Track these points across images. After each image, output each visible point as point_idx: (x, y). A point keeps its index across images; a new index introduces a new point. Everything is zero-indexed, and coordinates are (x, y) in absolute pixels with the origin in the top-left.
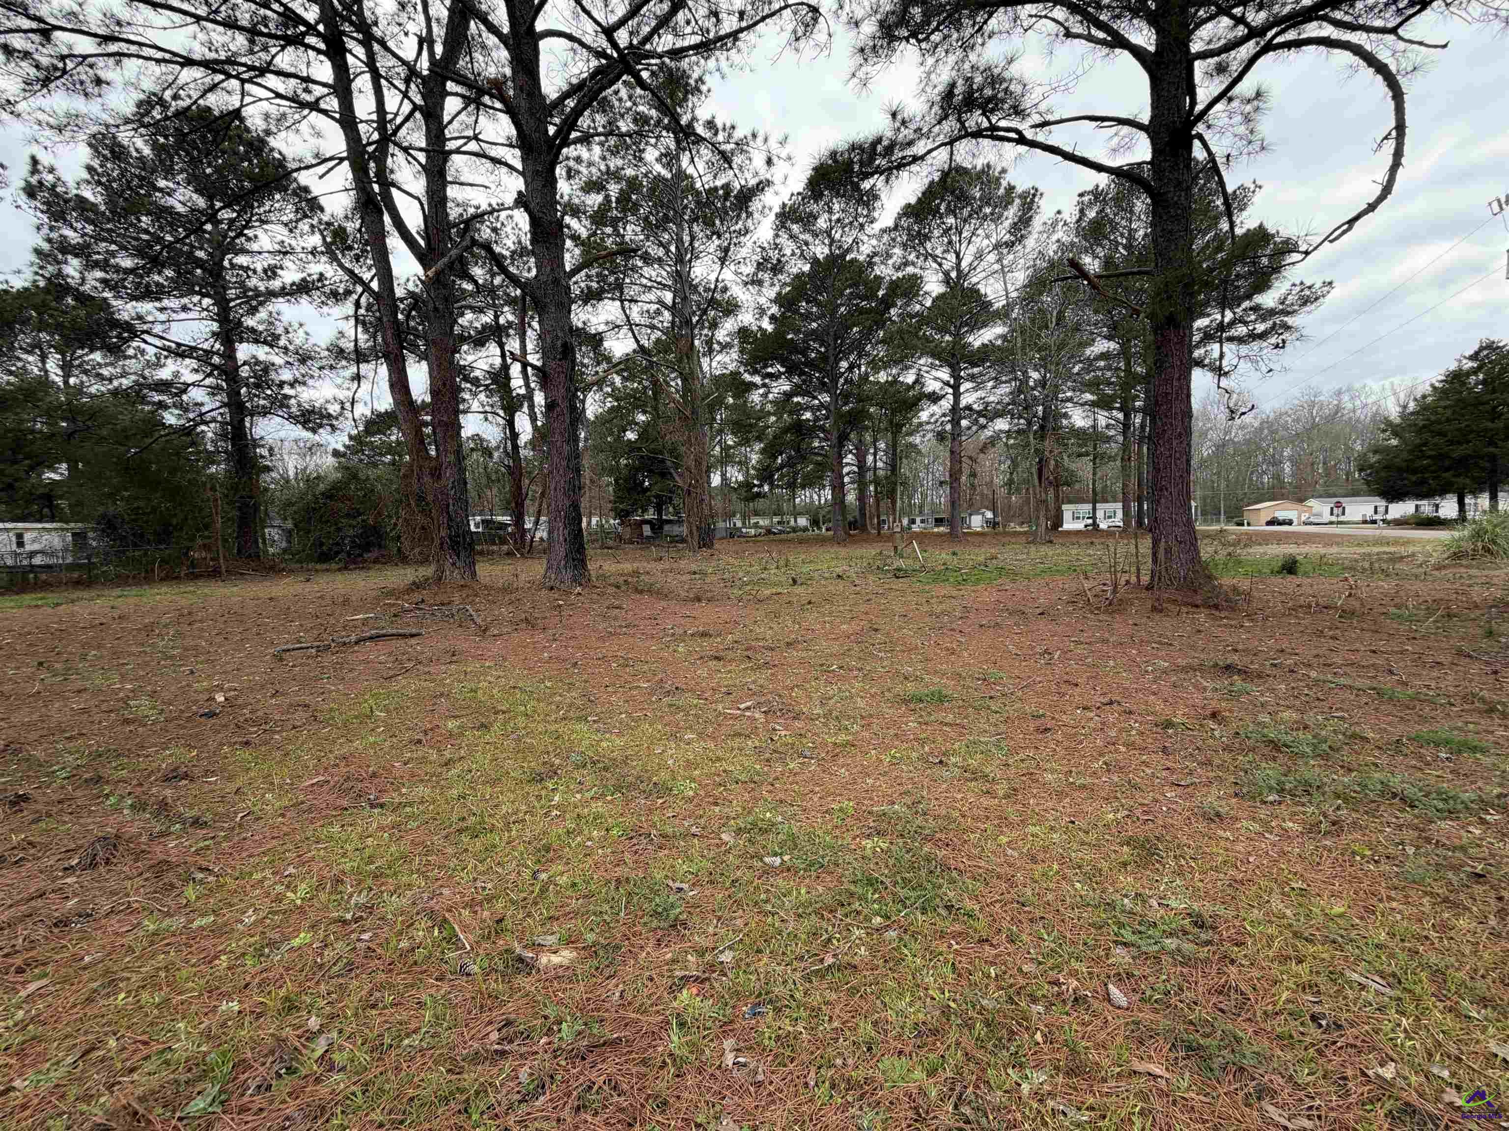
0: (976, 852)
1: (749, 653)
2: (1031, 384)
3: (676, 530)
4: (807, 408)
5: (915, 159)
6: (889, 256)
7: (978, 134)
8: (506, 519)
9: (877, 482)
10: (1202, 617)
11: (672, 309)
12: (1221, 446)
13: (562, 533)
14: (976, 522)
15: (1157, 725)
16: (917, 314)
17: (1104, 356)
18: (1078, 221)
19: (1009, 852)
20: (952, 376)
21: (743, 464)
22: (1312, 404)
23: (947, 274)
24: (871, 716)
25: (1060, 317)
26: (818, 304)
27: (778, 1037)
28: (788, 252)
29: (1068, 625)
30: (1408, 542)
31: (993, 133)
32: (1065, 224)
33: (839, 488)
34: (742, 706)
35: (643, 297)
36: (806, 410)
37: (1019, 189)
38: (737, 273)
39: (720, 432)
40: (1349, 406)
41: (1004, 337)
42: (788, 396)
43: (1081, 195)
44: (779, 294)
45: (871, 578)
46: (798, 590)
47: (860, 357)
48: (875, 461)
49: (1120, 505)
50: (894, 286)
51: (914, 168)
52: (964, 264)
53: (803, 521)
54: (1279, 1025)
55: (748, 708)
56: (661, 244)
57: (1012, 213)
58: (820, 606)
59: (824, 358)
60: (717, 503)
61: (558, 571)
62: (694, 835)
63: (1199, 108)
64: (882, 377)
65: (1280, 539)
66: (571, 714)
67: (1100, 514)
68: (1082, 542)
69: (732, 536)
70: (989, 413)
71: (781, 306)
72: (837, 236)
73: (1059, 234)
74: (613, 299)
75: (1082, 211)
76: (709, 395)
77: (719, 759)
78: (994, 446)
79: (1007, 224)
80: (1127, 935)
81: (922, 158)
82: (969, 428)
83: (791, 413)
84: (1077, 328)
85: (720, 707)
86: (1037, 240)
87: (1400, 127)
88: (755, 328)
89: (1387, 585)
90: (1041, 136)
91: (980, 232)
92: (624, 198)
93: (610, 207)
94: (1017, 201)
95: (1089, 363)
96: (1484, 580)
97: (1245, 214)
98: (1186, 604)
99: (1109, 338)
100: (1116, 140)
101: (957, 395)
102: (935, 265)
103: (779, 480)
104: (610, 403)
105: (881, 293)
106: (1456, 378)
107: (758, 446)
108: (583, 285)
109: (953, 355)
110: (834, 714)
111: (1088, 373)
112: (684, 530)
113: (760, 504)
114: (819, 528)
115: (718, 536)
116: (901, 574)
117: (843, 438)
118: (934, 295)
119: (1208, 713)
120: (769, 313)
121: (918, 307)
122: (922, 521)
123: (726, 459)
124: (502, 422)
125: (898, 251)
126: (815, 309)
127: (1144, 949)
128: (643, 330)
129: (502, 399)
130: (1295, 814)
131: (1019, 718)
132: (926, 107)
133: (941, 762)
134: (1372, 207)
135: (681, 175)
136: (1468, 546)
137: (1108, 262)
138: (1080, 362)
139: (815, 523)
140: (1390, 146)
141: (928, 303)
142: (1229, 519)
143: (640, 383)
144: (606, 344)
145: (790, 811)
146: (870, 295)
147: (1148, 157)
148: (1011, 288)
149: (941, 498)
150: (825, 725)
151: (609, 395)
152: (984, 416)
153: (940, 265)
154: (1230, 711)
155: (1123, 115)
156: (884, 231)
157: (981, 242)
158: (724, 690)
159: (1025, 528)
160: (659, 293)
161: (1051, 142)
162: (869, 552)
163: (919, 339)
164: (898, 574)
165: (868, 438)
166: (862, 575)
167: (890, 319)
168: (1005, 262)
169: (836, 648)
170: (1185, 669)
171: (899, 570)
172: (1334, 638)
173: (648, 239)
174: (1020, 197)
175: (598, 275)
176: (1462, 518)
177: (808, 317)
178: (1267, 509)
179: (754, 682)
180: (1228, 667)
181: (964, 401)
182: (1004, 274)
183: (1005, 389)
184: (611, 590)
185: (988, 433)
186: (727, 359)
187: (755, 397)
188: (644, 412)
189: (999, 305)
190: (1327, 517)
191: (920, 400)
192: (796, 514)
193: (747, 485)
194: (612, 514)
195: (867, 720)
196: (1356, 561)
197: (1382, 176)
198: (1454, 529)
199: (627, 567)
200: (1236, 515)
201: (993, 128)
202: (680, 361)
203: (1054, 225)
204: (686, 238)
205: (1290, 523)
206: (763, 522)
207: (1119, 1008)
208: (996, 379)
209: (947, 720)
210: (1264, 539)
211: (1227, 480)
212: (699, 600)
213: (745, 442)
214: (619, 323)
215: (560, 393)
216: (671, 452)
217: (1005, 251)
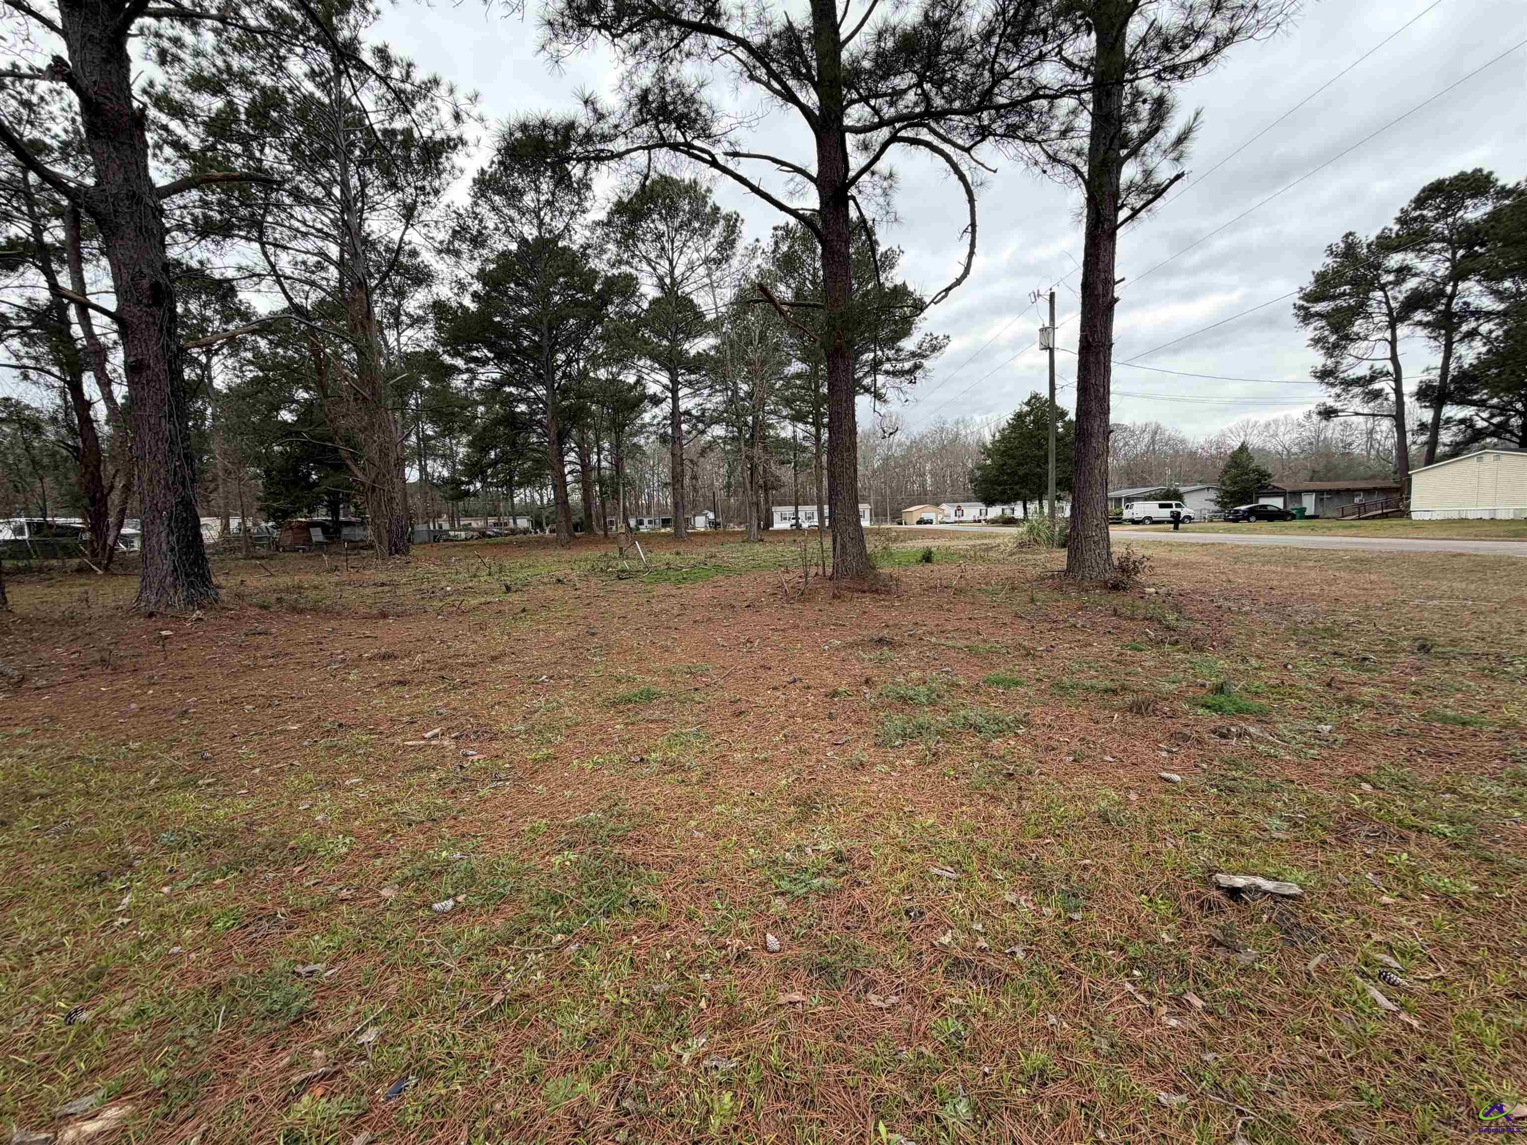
0: (665, 842)
1: (443, 673)
2: (742, 394)
3: (358, 533)
4: (522, 400)
5: (613, 156)
6: (603, 251)
7: (675, 147)
8: (76, 522)
9: (601, 481)
10: (867, 600)
11: (340, 264)
12: (886, 459)
13: (164, 539)
14: (700, 523)
15: (826, 696)
16: (635, 314)
17: (798, 376)
18: (774, 252)
19: (696, 834)
20: (671, 381)
21: (448, 457)
22: (942, 430)
23: (661, 279)
24: (577, 724)
25: (763, 338)
26: (529, 288)
27: (426, 1107)
28: (491, 225)
29: (769, 615)
30: (997, 536)
31: (688, 149)
32: (763, 252)
33: (560, 486)
34: (428, 735)
35: (293, 244)
36: (519, 401)
37: (724, 211)
38: (427, 237)
39: (417, 419)
40: (964, 433)
41: (715, 347)
42: (498, 385)
43: (775, 229)
44: (482, 270)
45: (593, 580)
46: (514, 597)
47: (578, 351)
48: (599, 460)
49: (815, 507)
50: (610, 282)
51: (613, 164)
52: (677, 272)
53: (523, 523)
54: (884, 927)
55: (435, 736)
56: (318, 183)
57: (718, 231)
58: (535, 612)
59: (537, 347)
60: (416, 502)
61: (161, 590)
62: (342, 901)
63: (852, 174)
64: (602, 374)
65: (925, 534)
66: (171, 780)
67: (800, 514)
68: (788, 539)
69: (436, 539)
70: (705, 419)
71: (484, 284)
72: (547, 219)
73: (759, 261)
74: (249, 240)
75: (776, 243)
76: (396, 375)
77: (390, 801)
78: (712, 450)
79: (714, 241)
80: (785, 885)
81: (620, 156)
82: (689, 432)
83: (502, 404)
84: (777, 348)
85: (398, 740)
86: (741, 262)
87: (973, 225)
88: (454, 304)
89: (982, 568)
90: (731, 165)
91: (690, 244)
92: (258, 112)
93: (237, 121)
94: (722, 222)
95: (788, 380)
96: (1033, 562)
97: (894, 271)
98: (857, 591)
99: (803, 360)
100: (792, 185)
101: (675, 399)
102: (649, 269)
103: (493, 476)
104: (251, 373)
105: (597, 288)
106: (1019, 417)
107: (464, 440)
108: (198, 212)
109: (671, 361)
110: (537, 728)
111: (787, 390)
112: (369, 533)
113: (472, 503)
114: (543, 530)
115: (418, 540)
116: (624, 575)
117: (562, 437)
118: (650, 298)
119: (863, 679)
120: (471, 290)
121: (635, 308)
122: (650, 522)
123: (425, 451)
124: (58, 383)
125: (611, 247)
126: (525, 294)
127: (796, 894)
128: (298, 285)
129: (54, 349)
130: (911, 752)
131: (718, 705)
132: (625, 105)
133: (642, 760)
134: (958, 282)
135: (342, 103)
136: (1026, 538)
137: (798, 293)
138: (781, 379)
139: (537, 524)
140: (968, 237)
141: (645, 306)
142: (893, 520)
143: (297, 351)
144: (242, 296)
145: (470, 844)
146: (587, 288)
147: (817, 207)
148: (720, 303)
149: (666, 499)
150: (526, 741)
151: (250, 362)
152: (702, 422)
153: (654, 269)
154: (879, 676)
155: (797, 164)
156: (597, 223)
157: (691, 254)
158: (406, 719)
159: (742, 528)
160: (320, 243)
161: (740, 172)
162: (592, 554)
163: (637, 339)
164: (622, 575)
165: (591, 435)
166: (585, 578)
167: (608, 316)
168: (714, 278)
169: (549, 656)
170: (852, 645)
171: (623, 571)
172: (949, 610)
173: (299, 171)
174: (724, 218)
175: (220, 203)
176: (1026, 519)
177: (517, 300)
178: (917, 512)
179: (446, 705)
180: (880, 640)
181: (684, 405)
182: (712, 287)
183: (719, 398)
184: (253, 612)
185: (708, 437)
186: (420, 335)
187: (458, 382)
188: (307, 389)
189: (710, 317)
190: (953, 518)
191: (642, 401)
192: (515, 515)
193: (453, 482)
194: (264, 515)
195: (572, 728)
196: (967, 550)
197: (964, 260)
198: (1019, 526)
199: (284, 580)
200: (897, 518)
201: (690, 146)
202: (353, 330)
203: (754, 250)
204: (354, 181)
205: (931, 522)
206: (477, 524)
207: (773, 952)
208: (711, 387)
209: (655, 717)
210: (913, 535)
211: (891, 487)
212: (384, 616)
213: (448, 431)
214: (258, 270)
215: (151, 351)
216: (347, 441)
217: (714, 267)
